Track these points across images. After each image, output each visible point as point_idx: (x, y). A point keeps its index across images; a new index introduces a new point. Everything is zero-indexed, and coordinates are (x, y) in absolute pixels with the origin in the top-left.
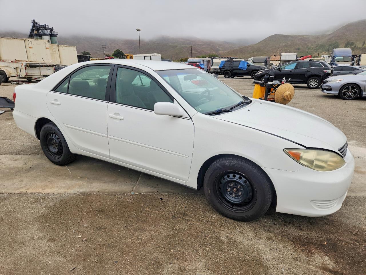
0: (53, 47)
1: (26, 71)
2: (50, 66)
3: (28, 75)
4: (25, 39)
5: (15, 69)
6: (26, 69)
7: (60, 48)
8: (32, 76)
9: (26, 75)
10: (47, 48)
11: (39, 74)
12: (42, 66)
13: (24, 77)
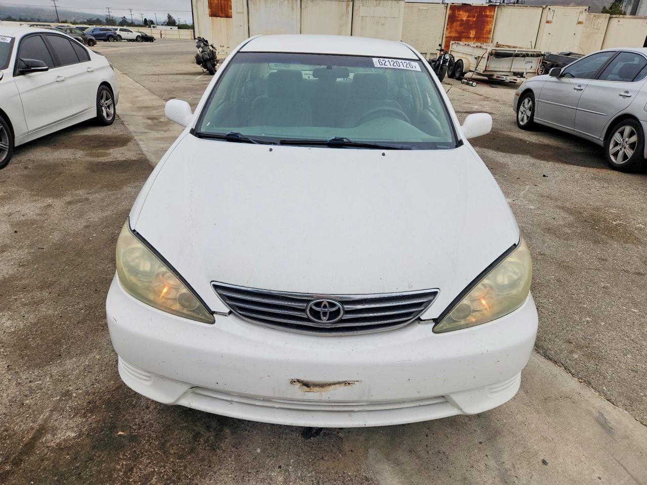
0: (599, 20)
1: (487, 63)
2: (532, 56)
3: (489, 69)
4: (544, 6)
5: (476, 58)
6: (488, 60)
7: (614, 21)
8: (495, 73)
9: (486, 70)
10: (580, 23)
11: (508, 70)
12: (517, 56)
13: (482, 72)
